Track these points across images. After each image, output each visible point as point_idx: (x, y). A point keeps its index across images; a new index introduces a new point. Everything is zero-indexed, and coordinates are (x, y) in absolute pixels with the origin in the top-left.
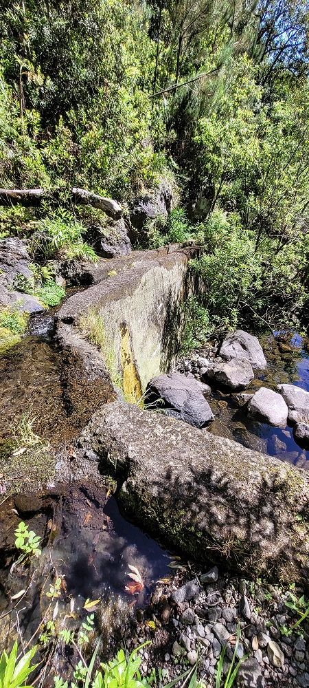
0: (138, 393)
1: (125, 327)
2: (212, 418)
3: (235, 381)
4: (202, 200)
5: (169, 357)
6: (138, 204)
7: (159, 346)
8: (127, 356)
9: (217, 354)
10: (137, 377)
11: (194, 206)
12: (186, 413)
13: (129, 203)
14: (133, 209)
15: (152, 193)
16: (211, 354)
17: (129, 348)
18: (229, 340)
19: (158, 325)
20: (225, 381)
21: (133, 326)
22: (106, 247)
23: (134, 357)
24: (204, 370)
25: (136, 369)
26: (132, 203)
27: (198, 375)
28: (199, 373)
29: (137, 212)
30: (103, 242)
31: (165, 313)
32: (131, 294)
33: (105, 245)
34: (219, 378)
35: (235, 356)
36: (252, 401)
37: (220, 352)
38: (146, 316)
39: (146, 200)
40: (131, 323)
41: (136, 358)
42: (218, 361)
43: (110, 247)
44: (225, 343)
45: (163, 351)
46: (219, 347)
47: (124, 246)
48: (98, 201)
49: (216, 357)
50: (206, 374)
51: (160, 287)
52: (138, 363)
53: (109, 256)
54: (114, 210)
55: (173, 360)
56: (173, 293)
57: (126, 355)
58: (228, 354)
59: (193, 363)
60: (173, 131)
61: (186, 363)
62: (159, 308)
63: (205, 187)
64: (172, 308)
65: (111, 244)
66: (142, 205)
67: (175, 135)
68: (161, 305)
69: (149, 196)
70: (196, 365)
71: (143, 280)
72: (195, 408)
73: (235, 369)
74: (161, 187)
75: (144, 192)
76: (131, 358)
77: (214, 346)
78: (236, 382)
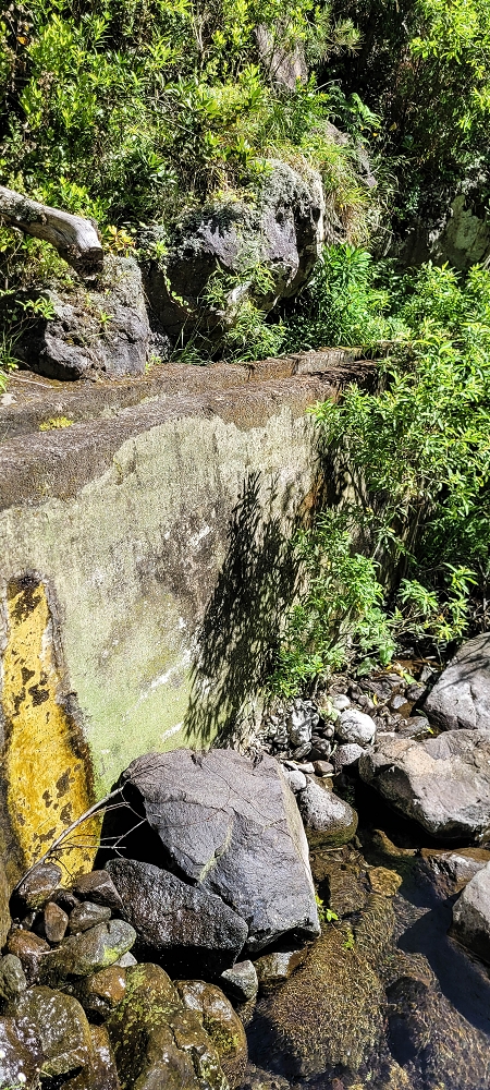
0: (72, 795)
1: (29, 592)
2: (308, 923)
3: (437, 808)
4: (463, 222)
5: (234, 692)
6: (194, 229)
7: (187, 656)
8: (34, 680)
9: (418, 706)
10: (77, 747)
11: (434, 236)
12: (216, 889)
13: (172, 228)
14: (179, 242)
15: (247, 200)
16: (399, 702)
17: (45, 655)
18: (464, 668)
19: (187, 593)
20: (405, 802)
21: (69, 587)
22: (58, 348)
23: (64, 683)
24: (352, 752)
25: (70, 721)
26: (180, 225)
27: (331, 767)
28: (332, 761)
29: (189, 252)
30: (54, 334)
31: (220, 558)
32: (68, 495)
33: (59, 342)
34: (389, 787)
35: (472, 719)
36: (469, 888)
37: (430, 701)
38: (130, 563)
39: (223, 220)
40: (59, 580)
41: (73, 688)
42: (414, 728)
43: (72, 350)
44: (451, 673)
45: (205, 671)
46: (433, 681)
47: (124, 349)
48: (39, 218)
49: (413, 714)
50: (355, 766)
51: (202, 477)
52: (82, 702)
53: (67, 374)
54: (79, 249)
55: (252, 705)
56: (262, 498)
57: (27, 674)
58: (451, 711)
59: (322, 723)
60: (349, 23)
61: (297, 721)
62: (194, 542)
63: (474, 184)
64: (258, 541)
65: (77, 342)
66: (207, 233)
67: (355, 36)
68: (205, 531)
69: (237, 208)
70: (330, 733)
71: (124, 454)
72: (251, 880)
73: (445, 766)
74: (278, 184)
75: (225, 196)
76: (51, 686)
77: (417, 677)
78: (440, 811)
